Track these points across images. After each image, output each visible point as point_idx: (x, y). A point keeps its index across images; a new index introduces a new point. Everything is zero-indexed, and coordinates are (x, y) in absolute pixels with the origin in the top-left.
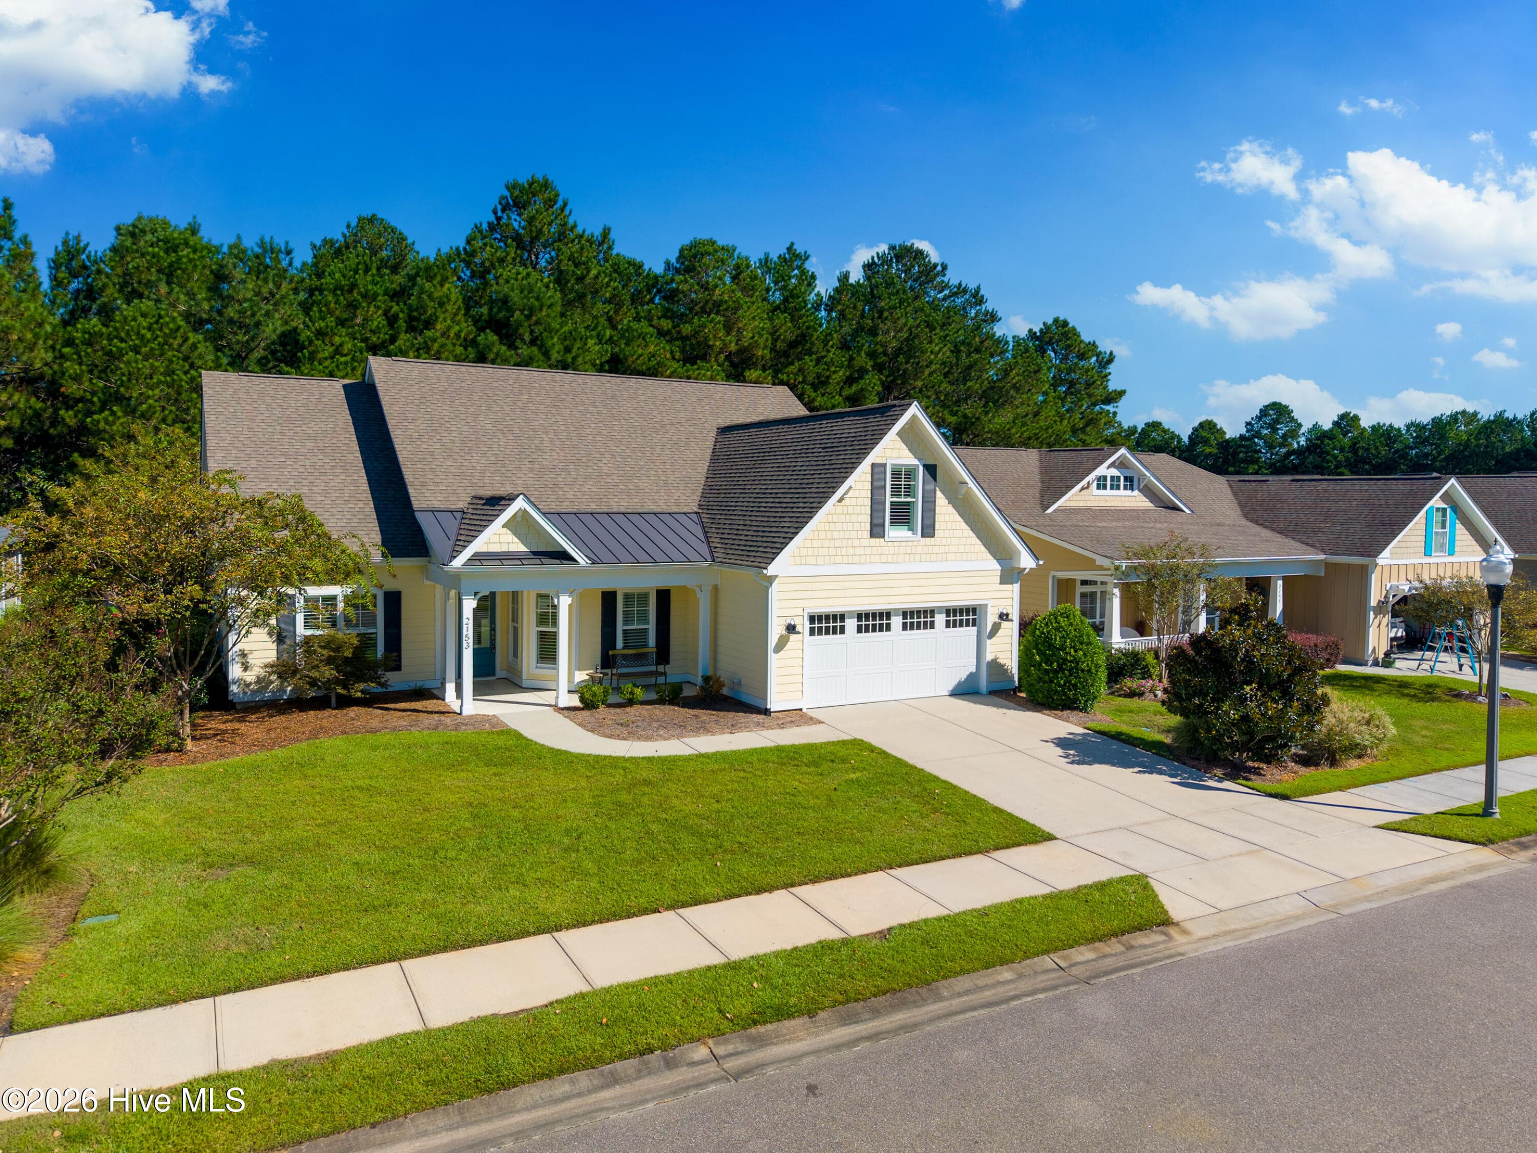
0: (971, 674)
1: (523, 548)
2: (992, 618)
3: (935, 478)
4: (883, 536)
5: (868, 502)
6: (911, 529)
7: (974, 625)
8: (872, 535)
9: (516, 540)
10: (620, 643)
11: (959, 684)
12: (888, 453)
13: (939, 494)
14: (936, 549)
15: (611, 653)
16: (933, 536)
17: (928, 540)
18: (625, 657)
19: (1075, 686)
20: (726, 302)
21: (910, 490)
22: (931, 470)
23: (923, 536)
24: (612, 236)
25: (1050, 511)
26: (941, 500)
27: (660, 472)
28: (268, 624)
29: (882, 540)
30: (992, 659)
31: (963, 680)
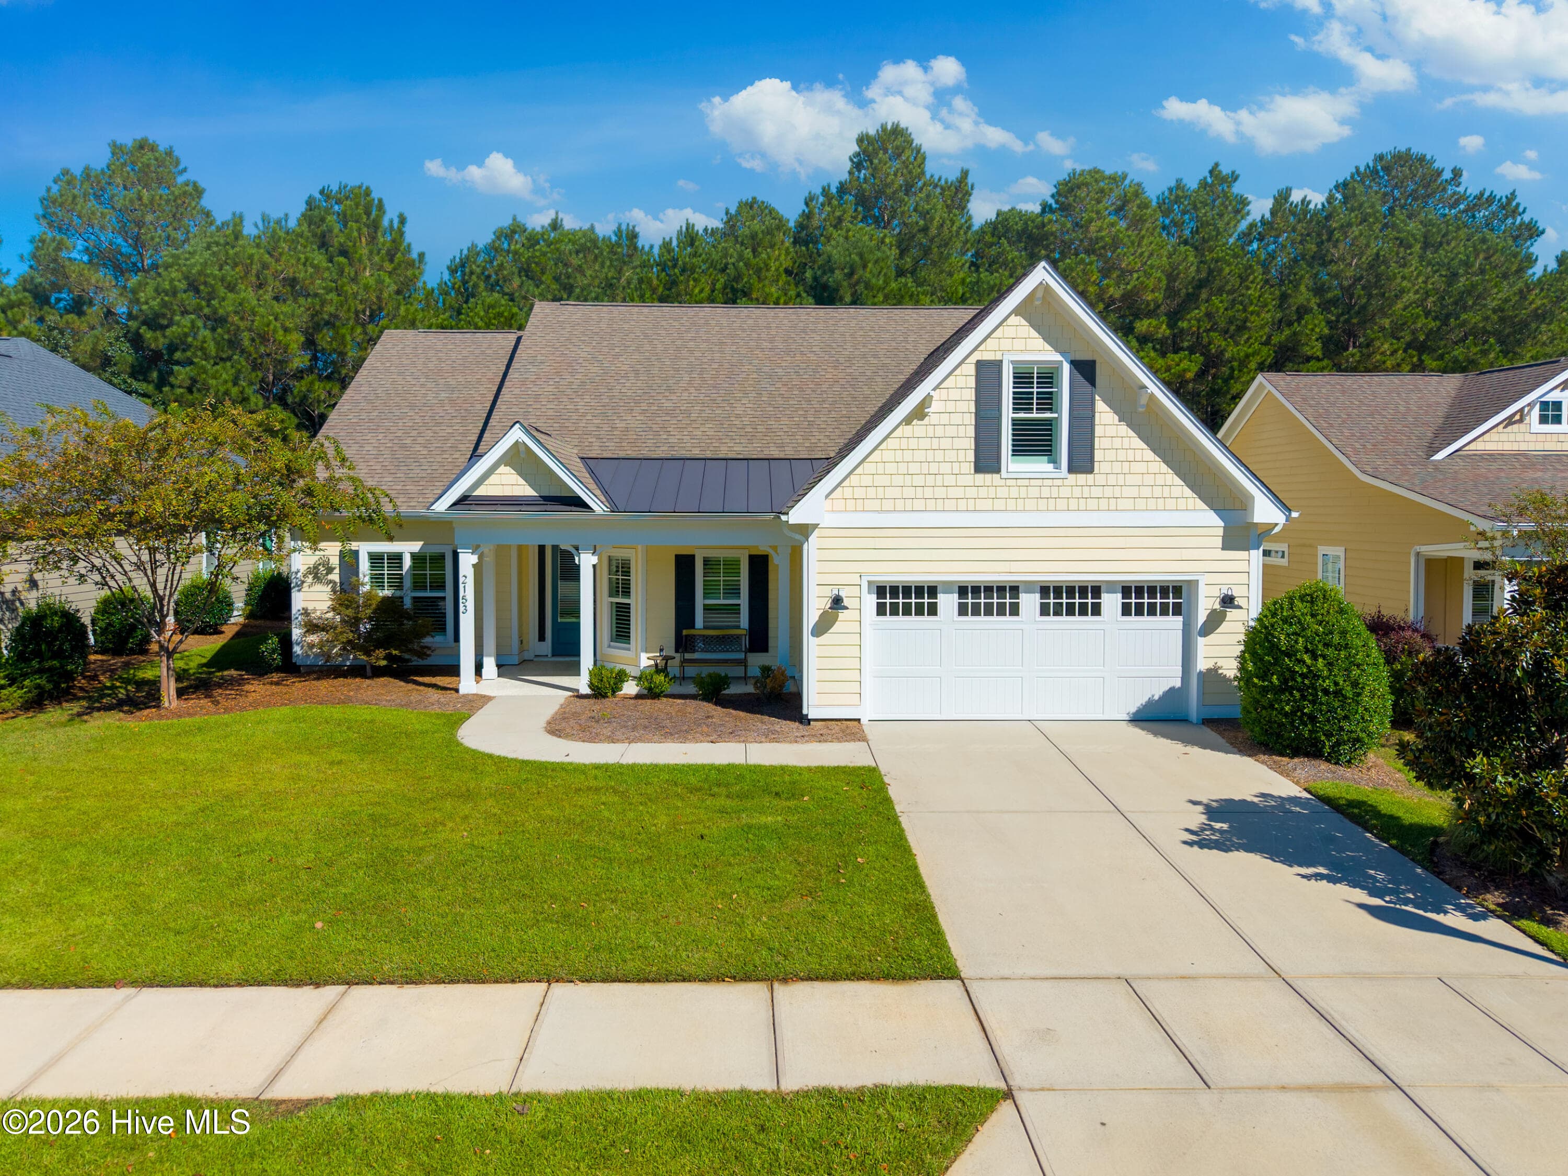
0: (1172, 689)
1: (529, 492)
2: (1206, 604)
3: (1092, 380)
4: (998, 471)
5: (970, 419)
6: (1055, 461)
7: (1176, 612)
8: (979, 468)
9: (521, 481)
10: (700, 621)
11: (1150, 704)
12: (1006, 344)
13: (1100, 405)
14: (1097, 492)
15: (685, 632)
16: (1090, 470)
17: (1081, 478)
18: (705, 638)
21: (1048, 402)
22: (1086, 369)
23: (1071, 470)
25: (1440, 456)
26: (1104, 415)
27: (812, 411)
28: (331, 581)
29: (996, 476)
30: (1209, 670)
31: (1156, 697)
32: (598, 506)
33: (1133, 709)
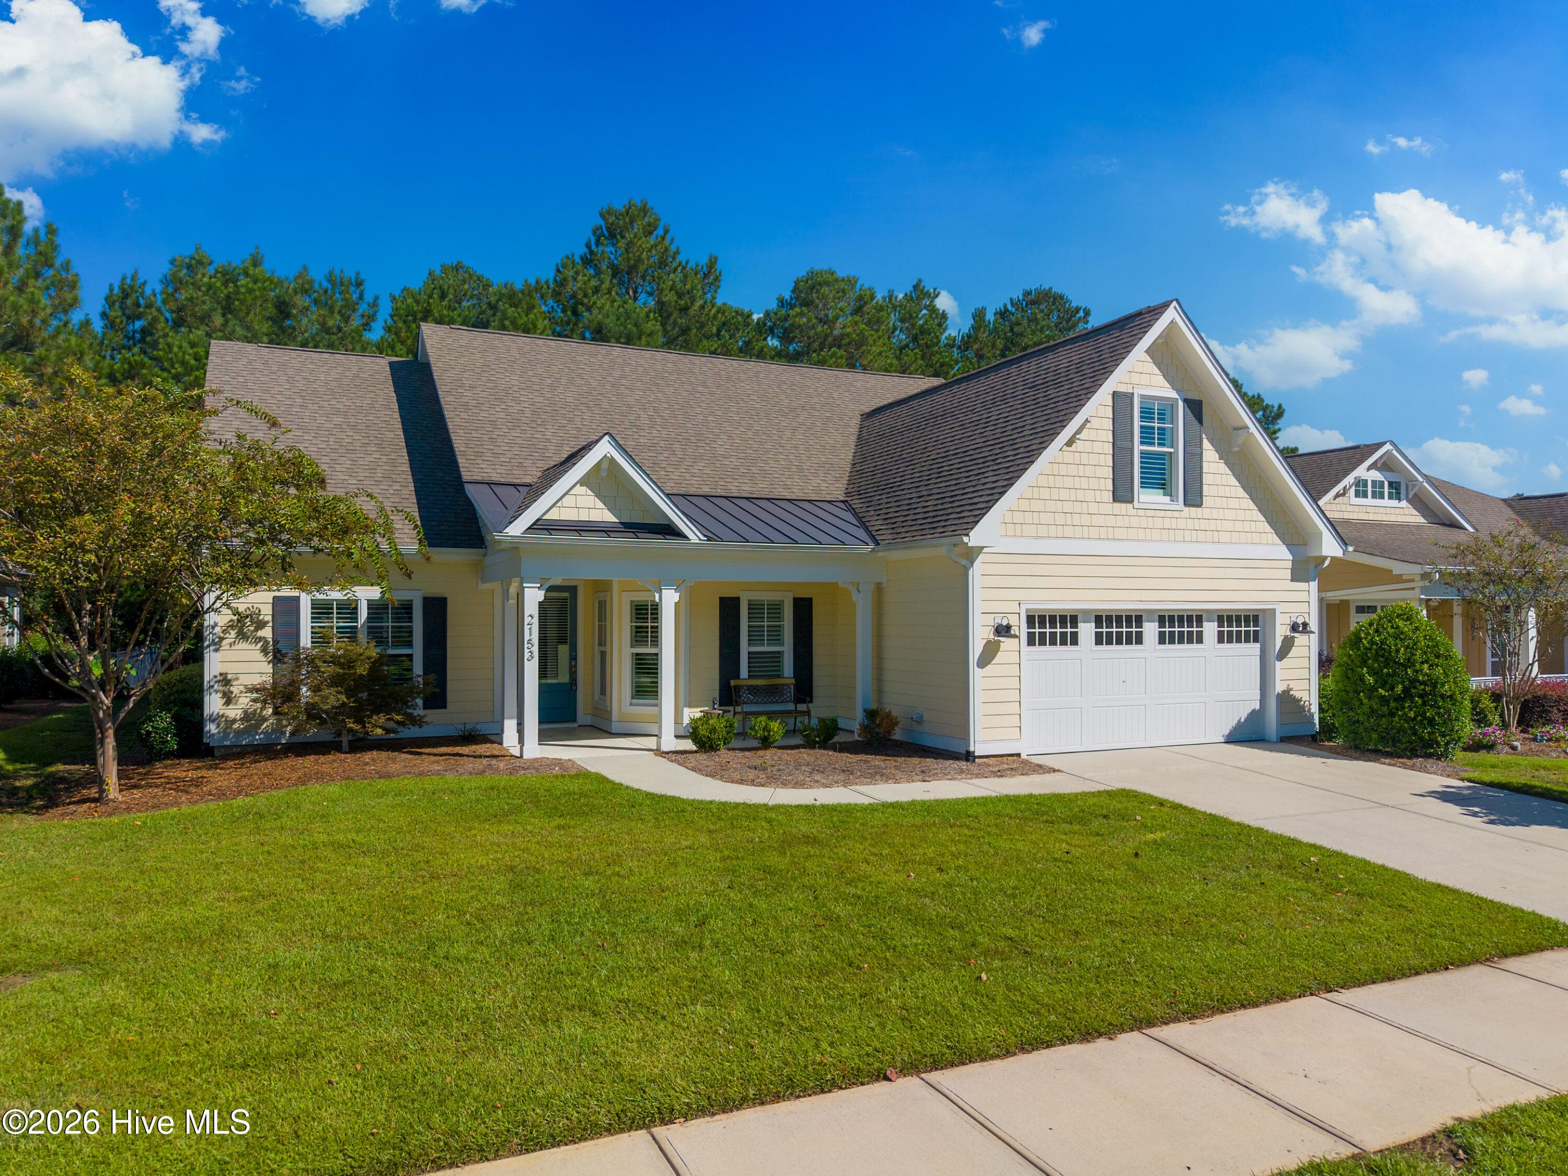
0: (1254, 711)
1: (609, 517)
2: (1281, 631)
3: (1199, 418)
4: (1131, 501)
5: (1109, 449)
6: (1169, 493)
7: (1256, 640)
8: (1117, 498)
9: (600, 504)
10: (744, 672)
11: (1239, 724)
12: (1135, 378)
13: (1206, 444)
14: (1204, 525)
15: (733, 683)
16: (1200, 505)
17: (1194, 511)
18: (753, 690)
19: (1431, 722)
20: (848, 335)
21: (1164, 437)
22: (1195, 408)
23: (1186, 504)
24: (719, 266)
26: (1209, 453)
28: (261, 638)
29: (1130, 506)
30: (1284, 692)
31: (1243, 720)
32: (694, 535)
33: (1227, 732)
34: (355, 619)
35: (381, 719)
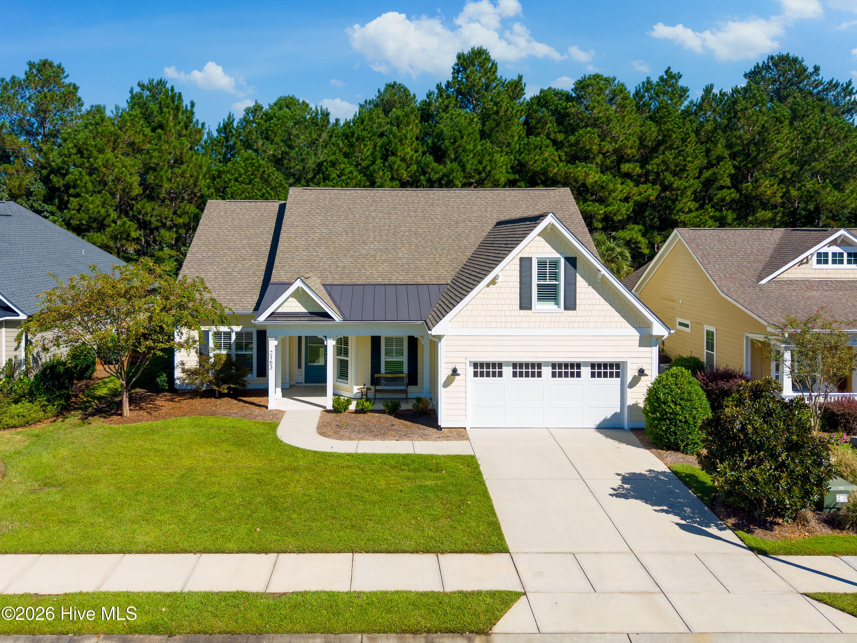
0: (616, 414)
1: (304, 310)
2: (631, 373)
3: (575, 266)
4: (530, 309)
5: (518, 285)
6: (557, 304)
7: (618, 375)
8: (522, 308)
9: (300, 305)
10: (383, 370)
11: (605, 420)
12: (534, 250)
13: (579, 278)
14: (578, 319)
15: (376, 376)
16: (575, 309)
17: (570, 312)
18: (386, 379)
19: (675, 434)
21: (555, 276)
22: (572, 261)
23: (565, 309)
25: (763, 282)
26: (581, 283)
28: (195, 348)
29: (529, 311)
30: (633, 404)
31: (608, 417)
32: (337, 318)
33: (597, 423)
34: (230, 339)
35: (226, 386)
